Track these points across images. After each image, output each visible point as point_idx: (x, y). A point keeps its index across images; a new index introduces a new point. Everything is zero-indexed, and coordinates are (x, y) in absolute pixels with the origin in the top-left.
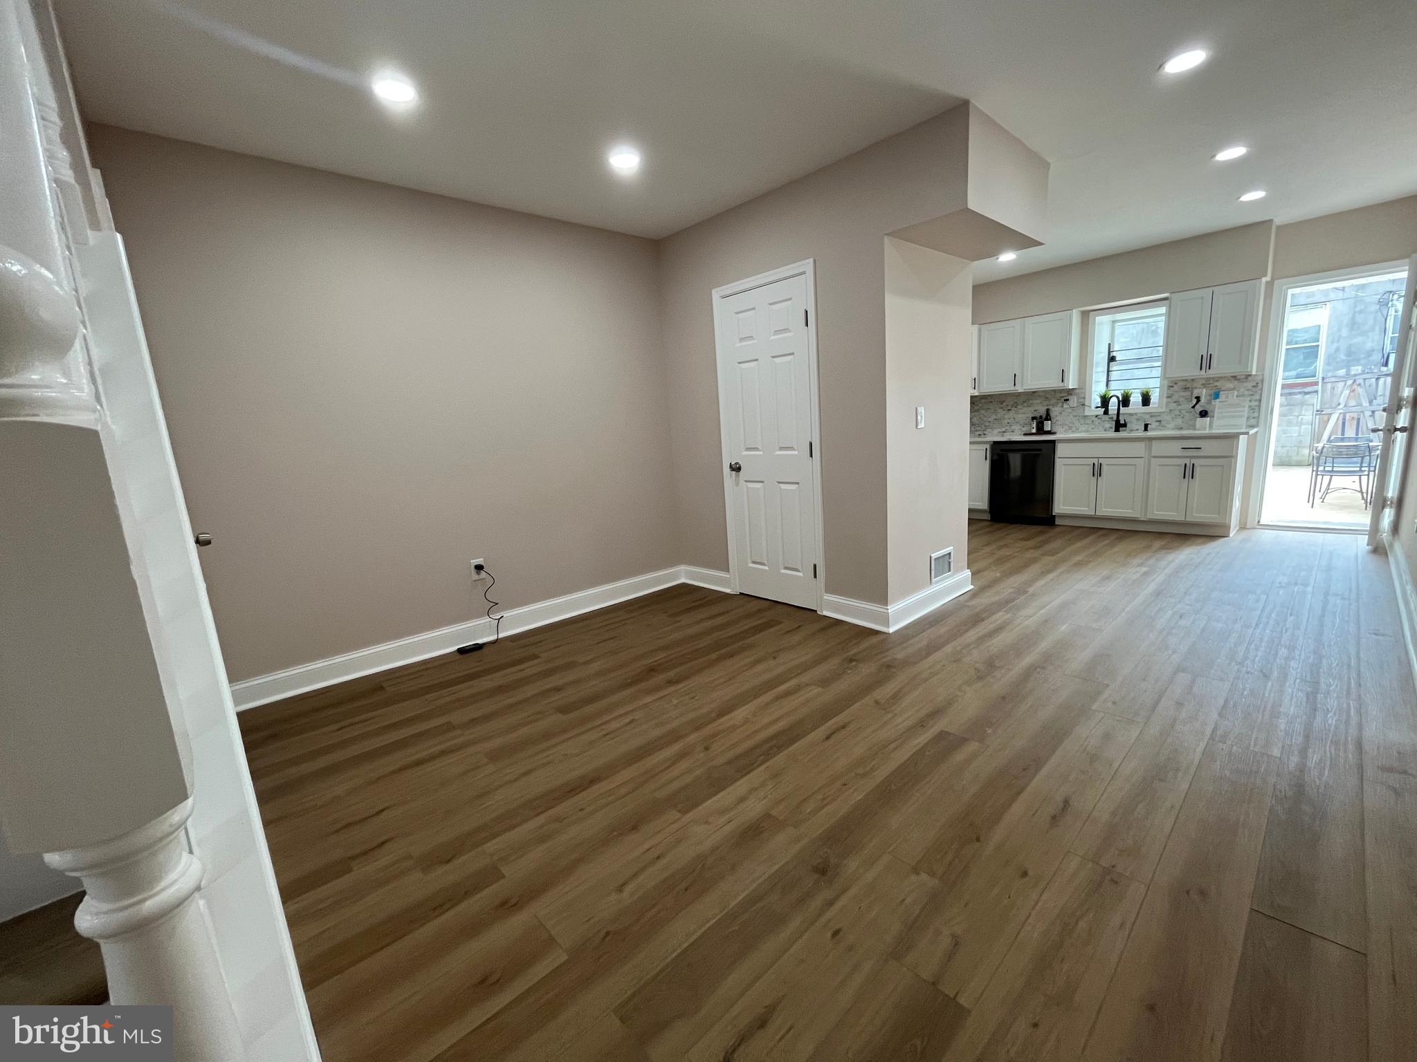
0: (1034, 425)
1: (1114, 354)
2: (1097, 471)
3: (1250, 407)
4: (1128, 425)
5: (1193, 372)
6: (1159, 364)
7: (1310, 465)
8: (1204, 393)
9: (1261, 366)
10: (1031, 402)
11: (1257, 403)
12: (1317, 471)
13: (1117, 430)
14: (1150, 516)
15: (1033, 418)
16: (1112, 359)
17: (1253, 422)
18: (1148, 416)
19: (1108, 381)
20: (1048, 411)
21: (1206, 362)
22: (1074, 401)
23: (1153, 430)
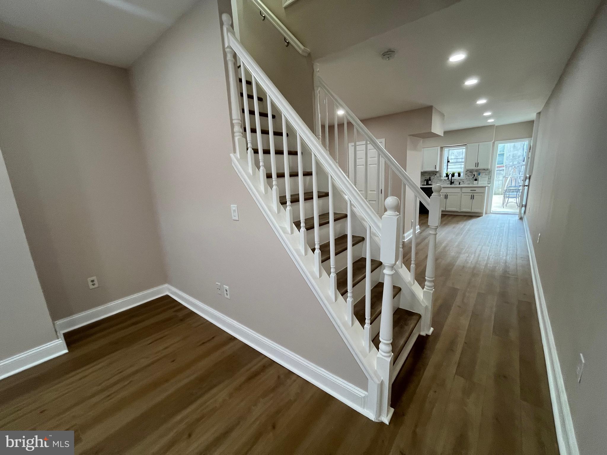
0: (426, 182)
1: (449, 160)
2: (446, 197)
3: (488, 178)
4: (454, 182)
5: (473, 167)
6: (463, 164)
7: (502, 194)
8: (475, 173)
9: (491, 166)
10: (424, 174)
11: (490, 177)
12: (505, 196)
13: (451, 184)
14: (462, 211)
15: (425, 180)
16: (448, 162)
17: (489, 182)
18: (460, 180)
19: (447, 168)
20: (430, 178)
21: (477, 164)
22: (438, 175)
23: (462, 184)
